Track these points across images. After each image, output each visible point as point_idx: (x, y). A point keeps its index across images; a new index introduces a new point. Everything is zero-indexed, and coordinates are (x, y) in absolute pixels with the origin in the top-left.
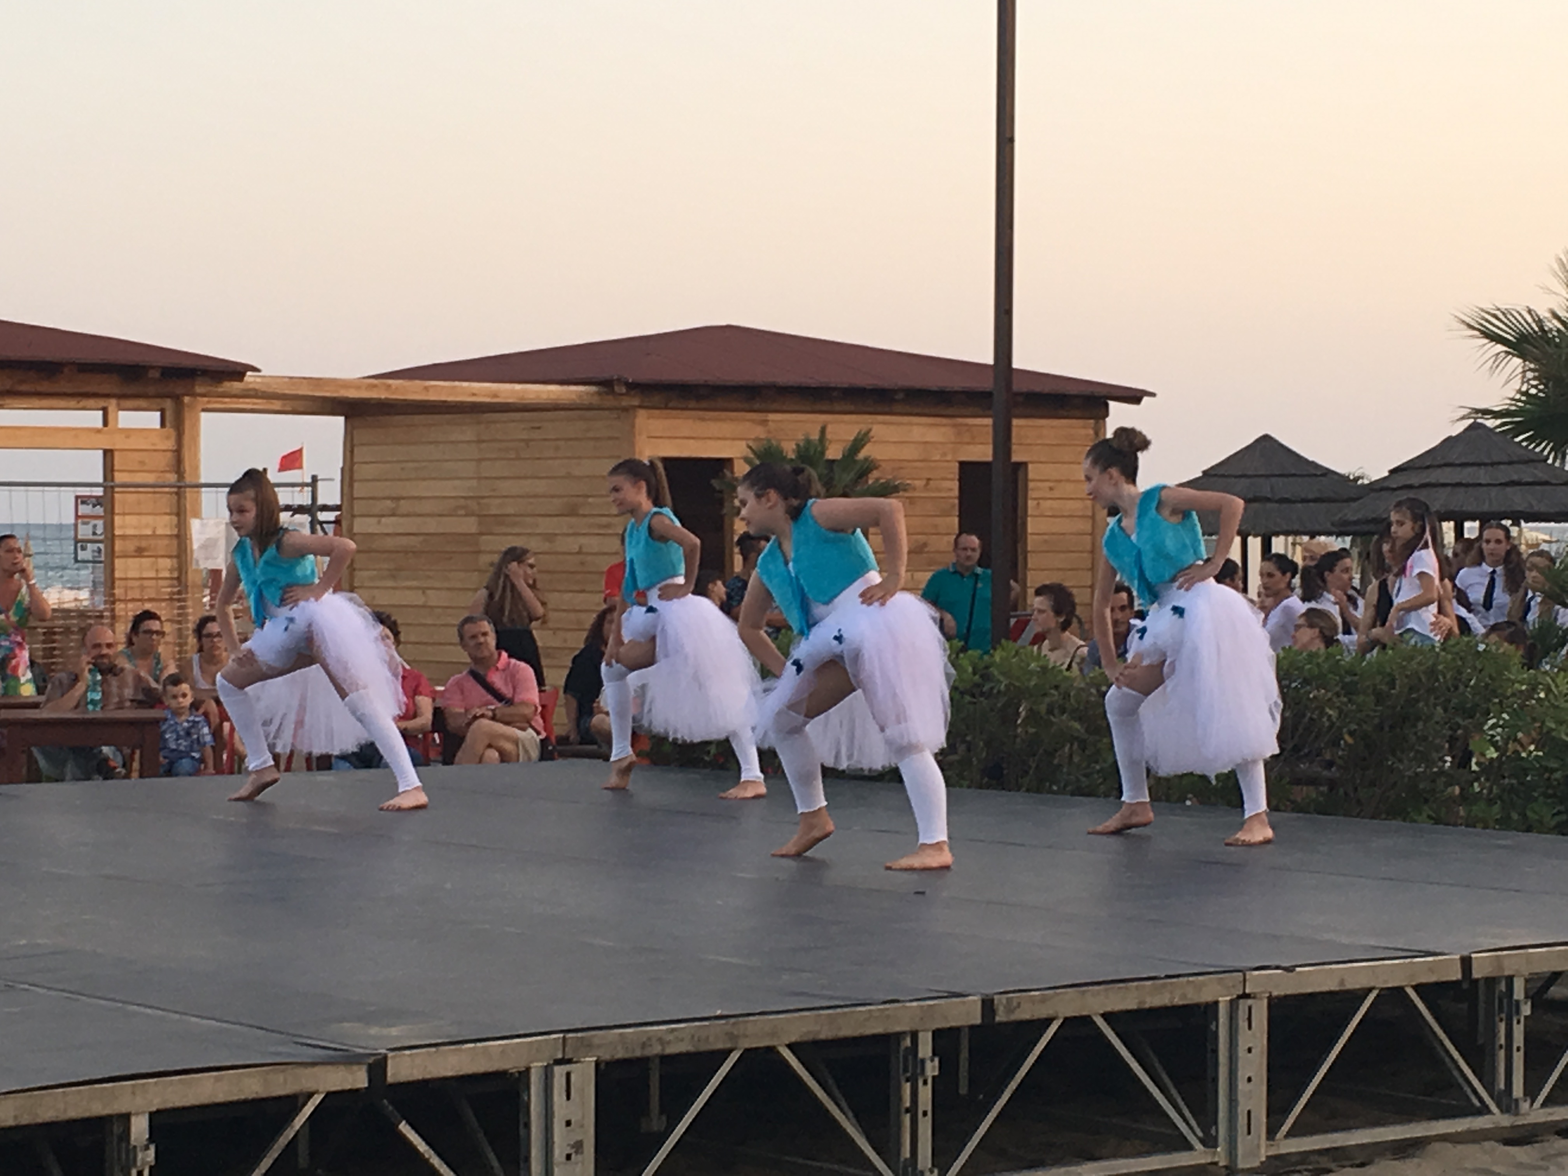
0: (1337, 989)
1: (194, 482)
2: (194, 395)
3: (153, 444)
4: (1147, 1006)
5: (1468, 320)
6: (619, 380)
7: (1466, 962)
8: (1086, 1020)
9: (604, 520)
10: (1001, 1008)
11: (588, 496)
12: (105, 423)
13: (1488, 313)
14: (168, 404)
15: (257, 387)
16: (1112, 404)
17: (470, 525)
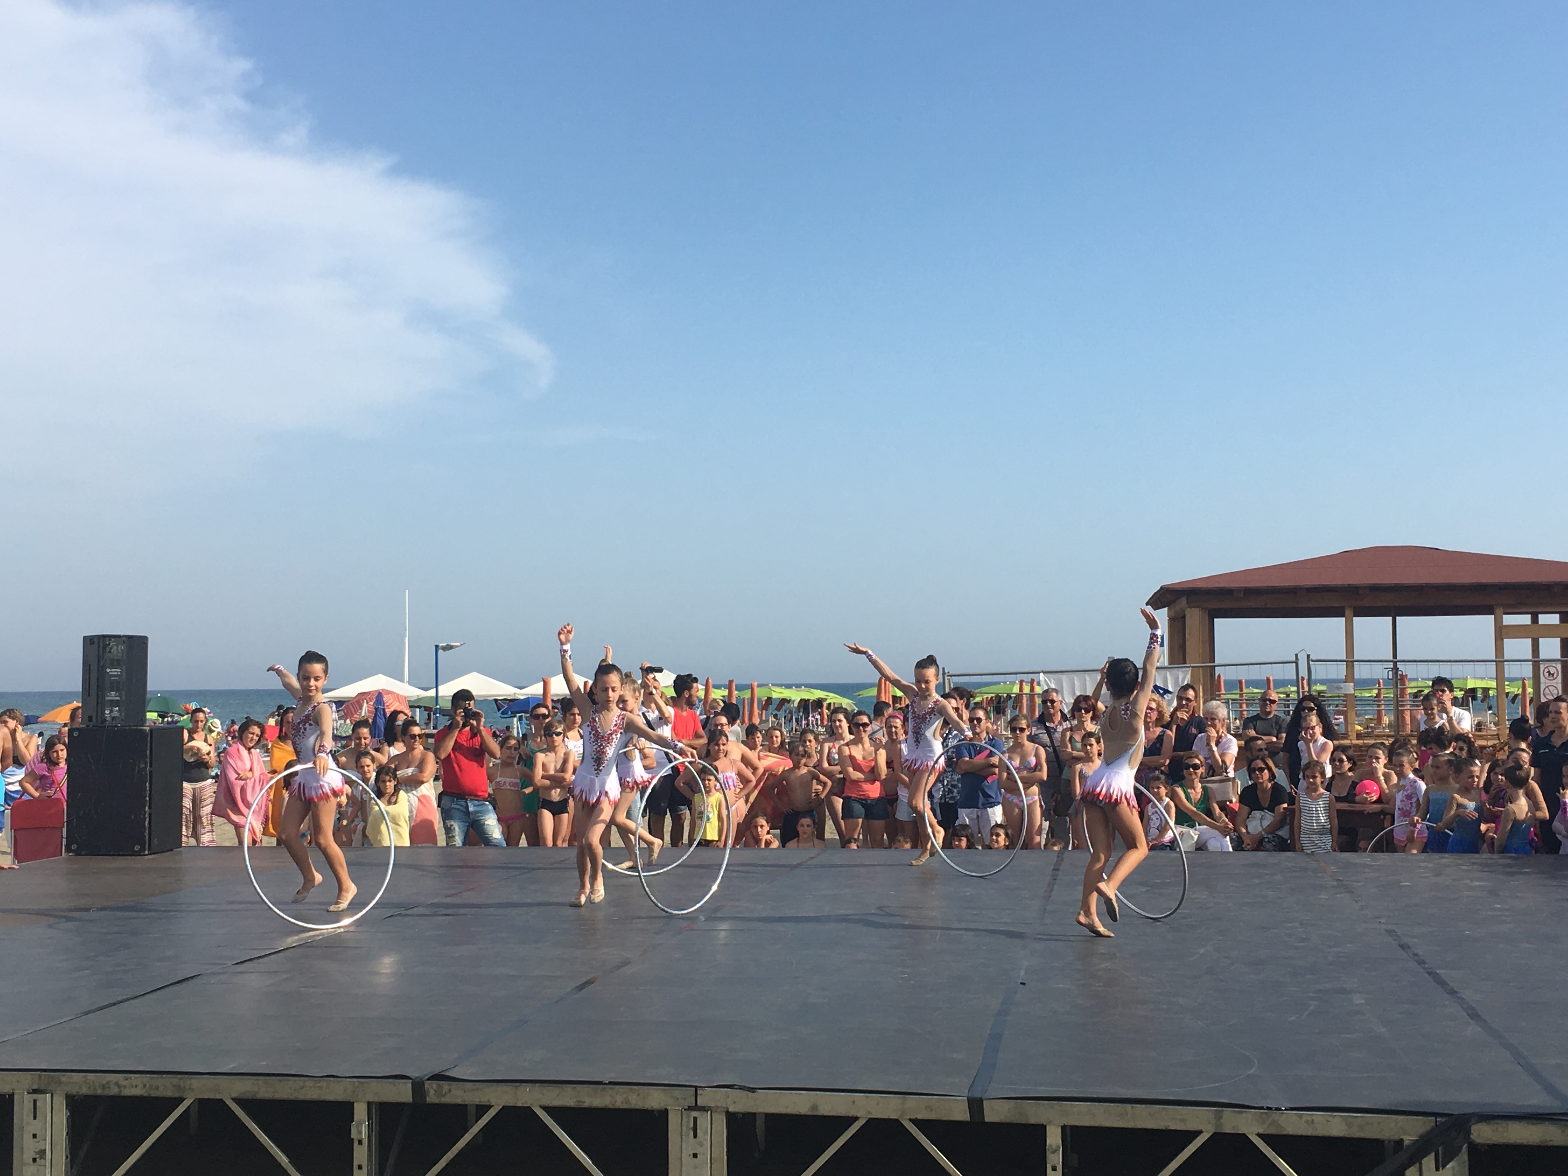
0: (810, 1113)
4: (586, 1105)
7: (976, 1105)
8: (527, 1112)
10: (432, 1092)
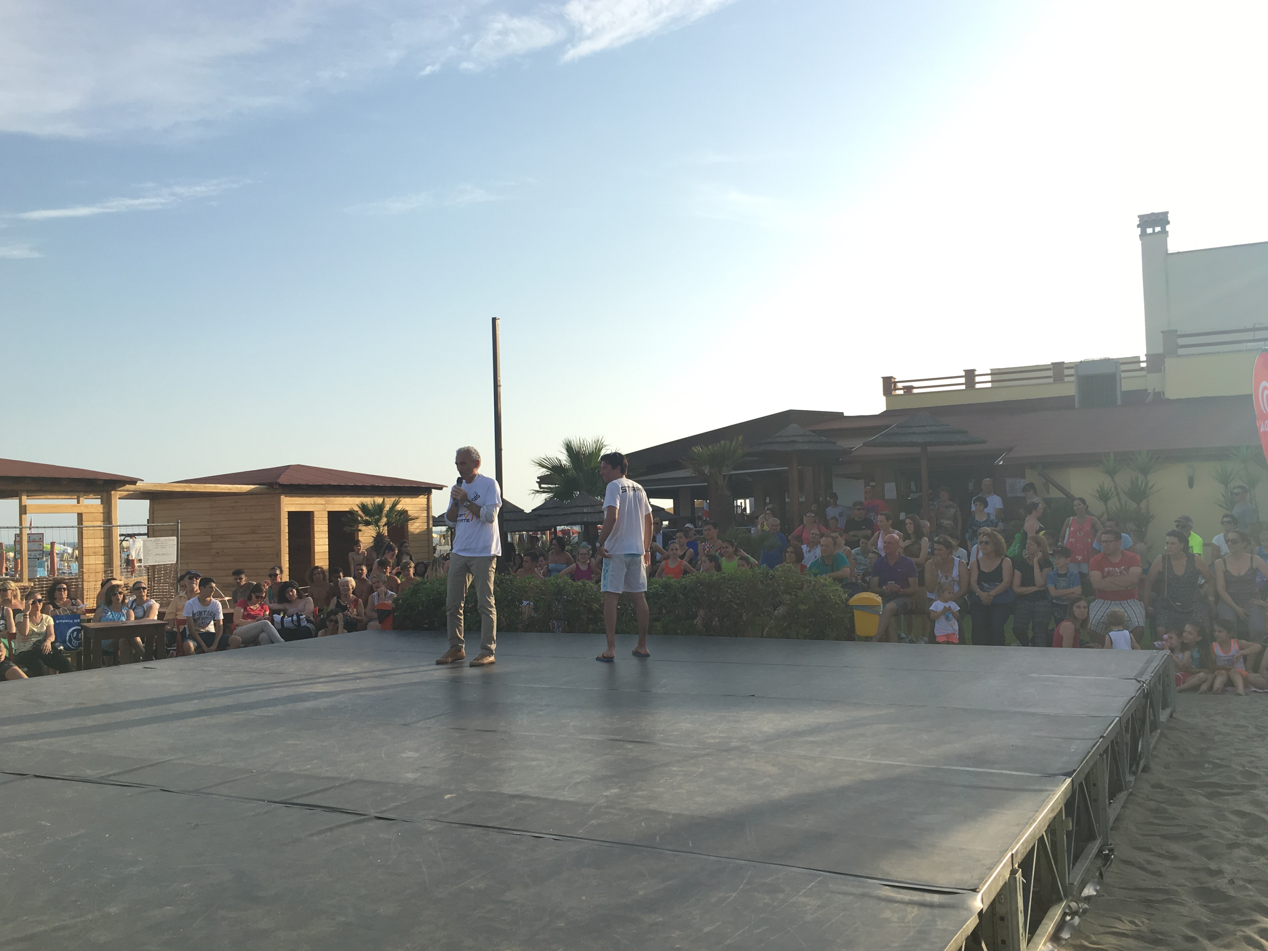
1: (116, 524)
2: (115, 490)
3: (99, 510)
5: (535, 460)
6: (275, 483)
9: (266, 535)
11: (260, 526)
12: (78, 502)
13: (544, 459)
14: (105, 495)
15: (140, 487)
16: (433, 490)
17: (209, 539)
